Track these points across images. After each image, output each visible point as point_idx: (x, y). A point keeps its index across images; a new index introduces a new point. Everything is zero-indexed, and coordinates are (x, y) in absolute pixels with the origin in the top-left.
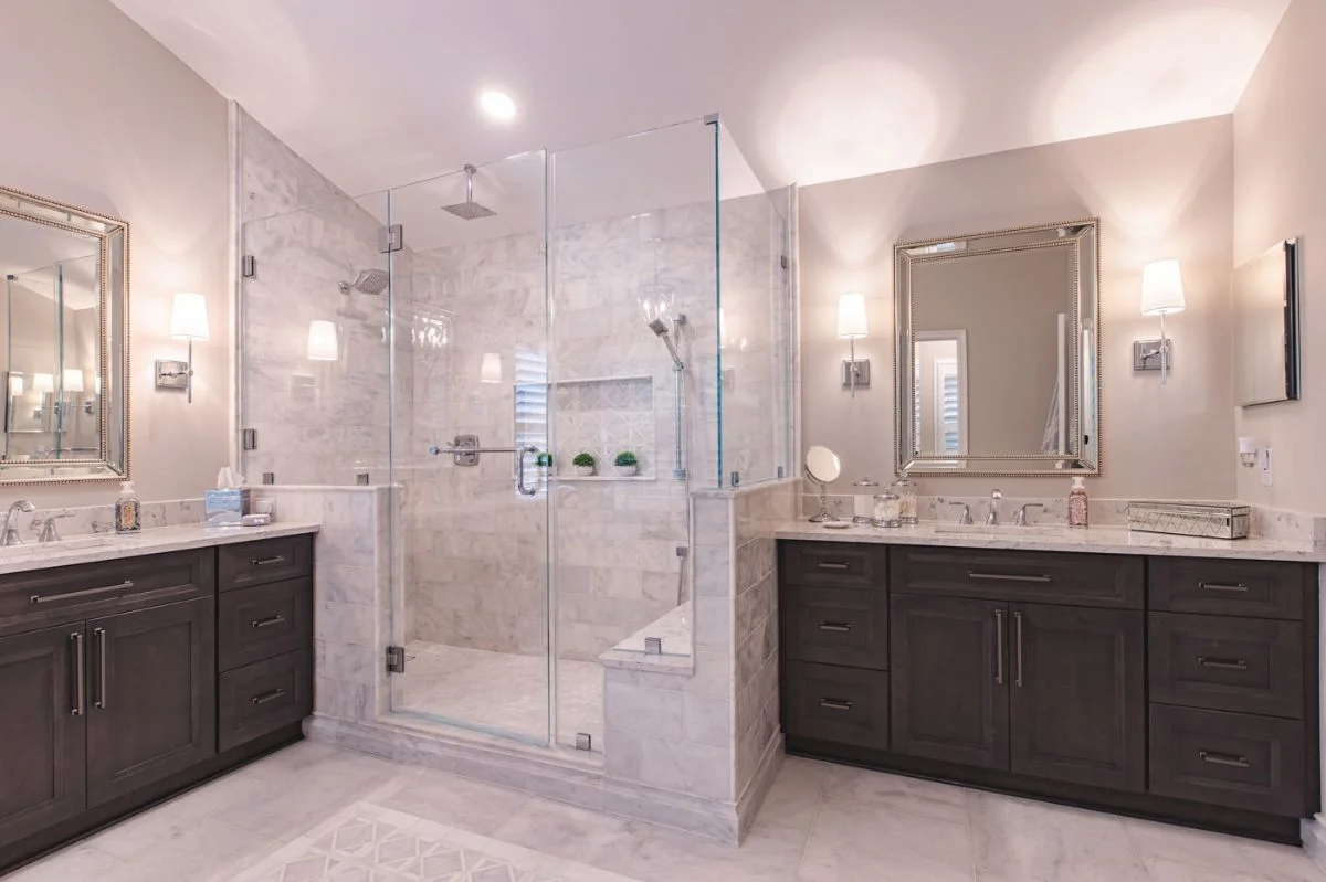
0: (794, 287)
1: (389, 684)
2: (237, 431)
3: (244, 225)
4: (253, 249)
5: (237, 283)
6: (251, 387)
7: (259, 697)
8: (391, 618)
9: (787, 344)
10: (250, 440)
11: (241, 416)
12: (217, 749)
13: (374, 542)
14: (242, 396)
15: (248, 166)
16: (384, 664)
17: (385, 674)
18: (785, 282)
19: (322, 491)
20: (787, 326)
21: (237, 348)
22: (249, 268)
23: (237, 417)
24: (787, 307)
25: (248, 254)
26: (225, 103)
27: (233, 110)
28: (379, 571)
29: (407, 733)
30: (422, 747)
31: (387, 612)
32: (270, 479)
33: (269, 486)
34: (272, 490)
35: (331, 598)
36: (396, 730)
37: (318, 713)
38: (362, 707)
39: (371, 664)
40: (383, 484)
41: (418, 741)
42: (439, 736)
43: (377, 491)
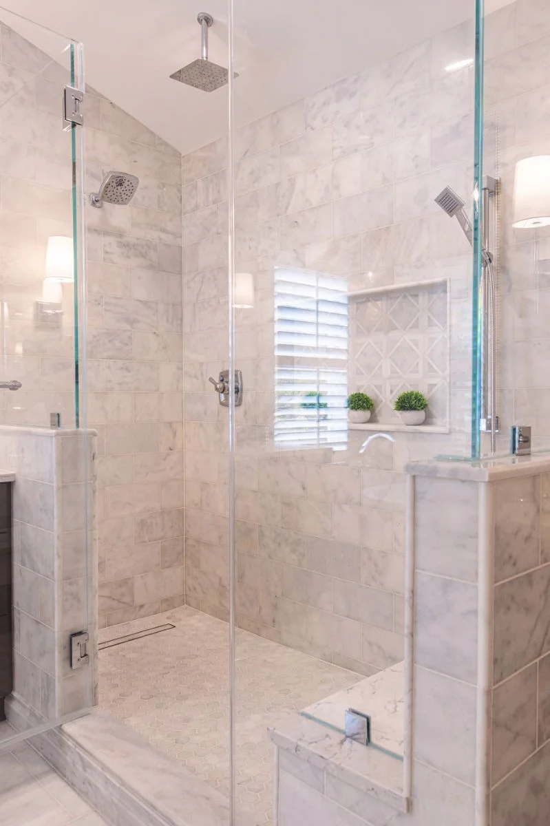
16: (66, 653)
17: (68, 664)
29: (81, 753)
35: (23, 563)
36: (70, 743)
37: (15, 694)
38: (46, 700)
39: (53, 652)
40: (70, 428)
41: (86, 766)
42: (104, 767)
43: (57, 435)
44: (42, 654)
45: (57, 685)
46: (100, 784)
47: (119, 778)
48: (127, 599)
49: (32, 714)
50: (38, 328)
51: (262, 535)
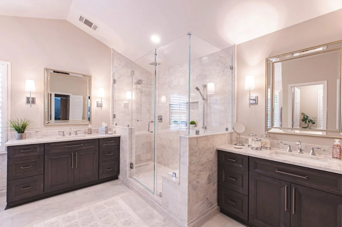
0: (235, 74)
1: (131, 171)
2: (112, 114)
3: (114, 73)
4: (116, 78)
5: (112, 85)
6: (115, 105)
7: (108, 169)
8: (131, 157)
9: (233, 92)
10: (114, 116)
11: (113, 111)
12: (99, 178)
13: (128, 140)
14: (113, 108)
15: (115, 61)
16: (130, 166)
17: (130, 168)
18: (232, 73)
19: (122, 128)
20: (233, 86)
21: (112, 98)
22: (114, 82)
23: (112, 112)
24: (233, 81)
25: (114, 79)
26: (111, 49)
27: (112, 50)
28: (128, 146)
29: (132, 183)
30: (133, 187)
31: (131, 155)
32: (116, 124)
33: (116, 126)
34: (115, 127)
35: (122, 151)
36: (130, 182)
37: (120, 174)
38: (126, 175)
39: (127, 166)
40: (130, 127)
41: (133, 185)
42: (136, 185)
43: (129, 129)
44: (125, 166)
45: (128, 172)
46: (135, 188)
47: (138, 186)
48: (140, 159)
49: (123, 177)
50: (124, 108)
51: (166, 147)
